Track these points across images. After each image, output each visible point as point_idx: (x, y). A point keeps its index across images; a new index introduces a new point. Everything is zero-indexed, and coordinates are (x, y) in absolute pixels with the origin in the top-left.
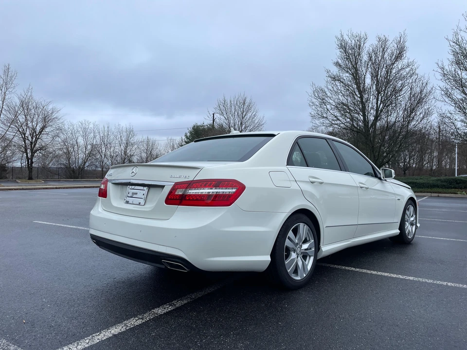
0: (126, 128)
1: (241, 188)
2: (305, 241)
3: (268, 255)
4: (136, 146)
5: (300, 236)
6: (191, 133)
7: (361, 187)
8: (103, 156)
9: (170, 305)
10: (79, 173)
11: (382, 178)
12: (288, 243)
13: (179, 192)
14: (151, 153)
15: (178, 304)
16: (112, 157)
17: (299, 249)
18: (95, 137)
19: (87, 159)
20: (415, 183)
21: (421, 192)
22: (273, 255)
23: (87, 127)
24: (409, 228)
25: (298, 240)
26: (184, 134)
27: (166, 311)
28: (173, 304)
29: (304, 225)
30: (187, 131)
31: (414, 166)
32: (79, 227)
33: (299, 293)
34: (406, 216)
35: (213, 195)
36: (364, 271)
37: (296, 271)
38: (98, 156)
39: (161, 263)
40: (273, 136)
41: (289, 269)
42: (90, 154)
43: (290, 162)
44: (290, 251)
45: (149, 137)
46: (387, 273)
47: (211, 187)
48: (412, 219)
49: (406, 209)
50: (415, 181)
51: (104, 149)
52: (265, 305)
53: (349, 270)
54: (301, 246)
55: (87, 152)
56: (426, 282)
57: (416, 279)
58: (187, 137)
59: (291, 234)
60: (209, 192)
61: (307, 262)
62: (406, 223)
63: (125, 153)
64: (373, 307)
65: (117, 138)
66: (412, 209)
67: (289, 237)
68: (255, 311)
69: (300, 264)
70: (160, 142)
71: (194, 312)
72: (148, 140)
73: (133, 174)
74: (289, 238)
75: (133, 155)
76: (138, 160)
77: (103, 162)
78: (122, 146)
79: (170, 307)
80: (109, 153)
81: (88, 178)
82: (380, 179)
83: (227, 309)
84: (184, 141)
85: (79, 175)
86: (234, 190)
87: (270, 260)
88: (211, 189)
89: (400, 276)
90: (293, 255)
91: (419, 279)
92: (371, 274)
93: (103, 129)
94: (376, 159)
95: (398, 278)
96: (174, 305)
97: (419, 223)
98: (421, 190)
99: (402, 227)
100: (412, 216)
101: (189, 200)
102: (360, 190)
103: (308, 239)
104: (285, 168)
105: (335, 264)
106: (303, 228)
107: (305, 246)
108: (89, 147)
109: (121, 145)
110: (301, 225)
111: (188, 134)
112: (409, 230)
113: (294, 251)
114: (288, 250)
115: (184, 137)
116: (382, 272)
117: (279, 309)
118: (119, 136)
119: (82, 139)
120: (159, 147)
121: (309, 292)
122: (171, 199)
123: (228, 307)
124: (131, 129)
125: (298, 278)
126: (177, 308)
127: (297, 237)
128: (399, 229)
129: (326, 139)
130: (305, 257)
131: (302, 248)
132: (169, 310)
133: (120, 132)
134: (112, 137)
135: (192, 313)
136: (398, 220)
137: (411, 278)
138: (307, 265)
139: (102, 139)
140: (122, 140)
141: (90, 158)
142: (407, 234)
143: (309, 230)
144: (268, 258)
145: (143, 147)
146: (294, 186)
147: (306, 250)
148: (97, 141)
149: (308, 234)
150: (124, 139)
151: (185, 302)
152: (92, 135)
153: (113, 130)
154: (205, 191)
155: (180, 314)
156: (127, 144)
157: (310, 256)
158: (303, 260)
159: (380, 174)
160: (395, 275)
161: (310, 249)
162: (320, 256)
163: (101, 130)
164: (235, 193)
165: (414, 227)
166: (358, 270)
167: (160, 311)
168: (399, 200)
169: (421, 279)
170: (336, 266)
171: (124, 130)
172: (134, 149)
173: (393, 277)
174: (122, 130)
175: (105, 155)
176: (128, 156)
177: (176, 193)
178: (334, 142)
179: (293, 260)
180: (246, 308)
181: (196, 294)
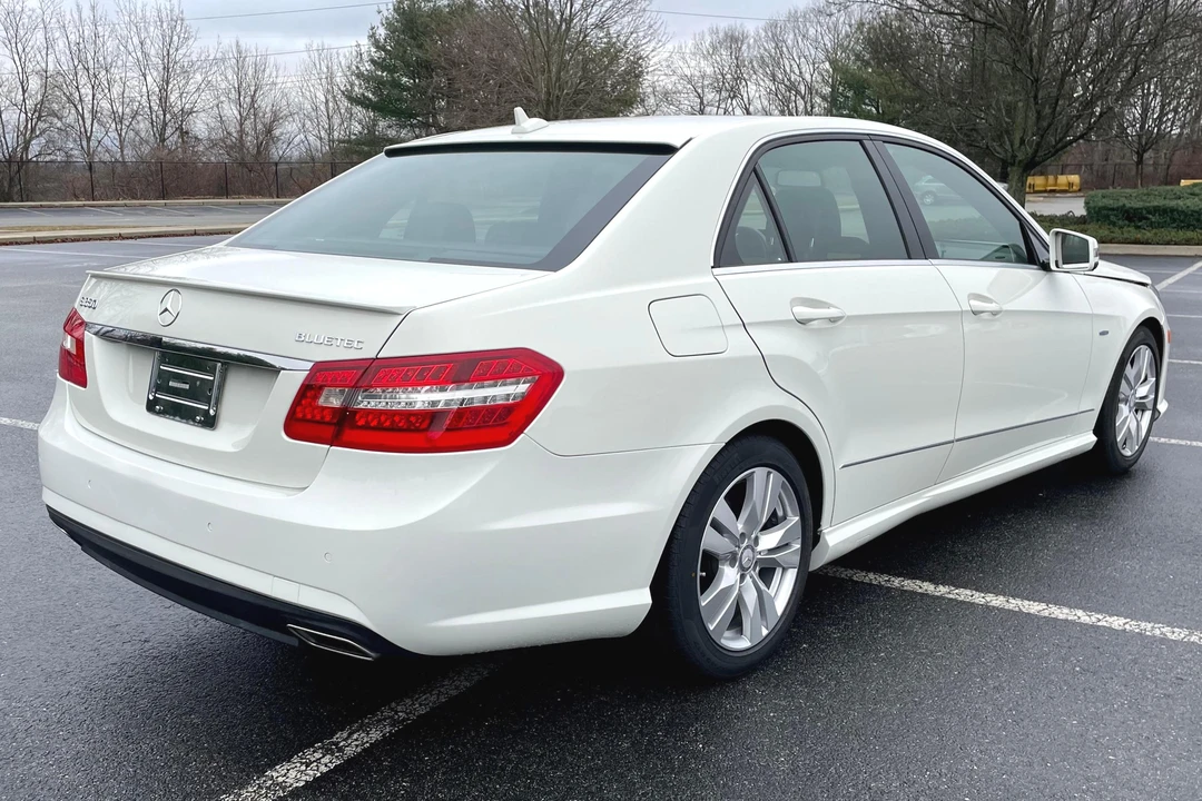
0: (159, 11)
1: (546, 376)
2: (773, 522)
3: (642, 587)
4: (199, 77)
5: (754, 510)
6: (389, 25)
7: (975, 313)
8: (87, 115)
9: (327, 751)
10: (11, 179)
11: (1053, 267)
12: (710, 540)
13: (332, 400)
14: (253, 101)
15: (354, 743)
16: (118, 119)
17: (749, 550)
18: (49, 44)
19: (33, 130)
20: (1172, 210)
21: (1188, 242)
22: (659, 586)
23: (18, 8)
24: (1129, 422)
25: (747, 523)
26: (367, 32)
27: (311, 774)
28: (336, 744)
29: (769, 473)
30: (377, 21)
31: (1176, 131)
32: (21, 423)
33: (746, 692)
34: (1124, 385)
35: (448, 411)
36: (964, 594)
37: (736, 623)
38: (71, 118)
39: (288, 632)
40: (667, 150)
41: (712, 620)
42: (41, 111)
43: (728, 252)
44: (717, 561)
45: (242, 43)
46: (1040, 601)
47: (441, 382)
48: (1142, 391)
49: (1126, 359)
50: (1173, 203)
51: (86, 91)
52: (633, 744)
53: (913, 593)
54: (757, 539)
55: (30, 104)
56: (1164, 640)
57: (1132, 626)
58: (377, 45)
59: (721, 510)
60: (434, 403)
61: (772, 591)
62: (1122, 406)
63: (164, 100)
64: (980, 744)
65: (131, 48)
66: (1145, 354)
67: (714, 519)
68: (599, 770)
69: (751, 599)
70: (281, 59)
71: (403, 775)
72: (239, 52)
73: (168, 318)
74: (717, 526)
75: (191, 112)
76: (211, 130)
77: (89, 139)
78: (149, 78)
79: (326, 759)
80: (105, 104)
81: (45, 195)
82: (1045, 267)
83: (510, 762)
84: (365, 57)
85: (10, 186)
86: (523, 388)
87: (651, 602)
88: (443, 390)
89: (1080, 613)
90: (728, 575)
91: (1143, 625)
92: (987, 608)
93: (76, 17)
94: (1045, 124)
95: (1073, 623)
96: (341, 750)
97: (1165, 397)
98: (1190, 234)
99: (1105, 424)
100: (1146, 379)
101: (367, 427)
102: (970, 326)
103: (780, 513)
104: (706, 278)
105: (869, 570)
106: (765, 485)
107: (770, 540)
108: (34, 84)
109: (144, 75)
110: (759, 473)
111: (382, 32)
112: (1129, 428)
113: (733, 559)
114: (711, 564)
115: (365, 43)
116: (1023, 598)
117: (678, 758)
118: (136, 40)
119: (8, 52)
120: (279, 80)
121: (776, 686)
122: (304, 420)
123: (513, 756)
124: (176, 11)
125: (742, 644)
126: (350, 762)
127: (744, 514)
128: (1095, 432)
129: (861, 141)
130: (767, 573)
131: (759, 548)
132: (324, 769)
133: (138, 24)
134: (111, 45)
135: (396, 782)
136: (1095, 402)
137: (1117, 622)
138: (772, 600)
139: (77, 53)
140: (145, 55)
141: (41, 125)
142: (1120, 446)
143: (783, 486)
144: (642, 598)
145: (225, 79)
146: (737, 345)
147: (771, 551)
148: (59, 61)
149: (780, 497)
150: (153, 52)
151: (375, 735)
152: (40, 35)
153: (113, 17)
154: (422, 398)
155: (358, 784)
156: (166, 69)
157: (784, 570)
158: (763, 587)
159: (1046, 247)
160: (1066, 610)
161: (787, 545)
162: (819, 559)
163: (68, 17)
164: (526, 398)
165: (1148, 414)
166: (942, 590)
167: (292, 774)
168: (1104, 333)
169: (1149, 626)
170: (871, 576)
171: (151, 15)
172: (192, 88)
173: (1056, 619)
174: (144, 17)
175: (94, 113)
176: (174, 116)
177: (321, 401)
178: (891, 149)
179: (729, 589)
180: (570, 759)
181: (408, 701)
